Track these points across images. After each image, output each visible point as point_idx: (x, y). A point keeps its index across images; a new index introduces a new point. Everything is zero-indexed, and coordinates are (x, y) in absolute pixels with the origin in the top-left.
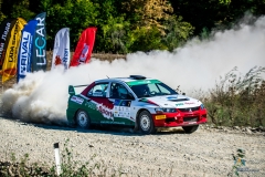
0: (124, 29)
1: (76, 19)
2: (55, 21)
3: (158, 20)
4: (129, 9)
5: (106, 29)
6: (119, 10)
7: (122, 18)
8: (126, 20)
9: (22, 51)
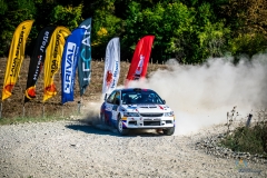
0: (224, 37)
1: (168, 26)
2: (143, 29)
3: (264, 26)
4: (229, 14)
5: (202, 37)
6: (218, 15)
7: (222, 25)
8: (226, 26)
9: (67, 65)
